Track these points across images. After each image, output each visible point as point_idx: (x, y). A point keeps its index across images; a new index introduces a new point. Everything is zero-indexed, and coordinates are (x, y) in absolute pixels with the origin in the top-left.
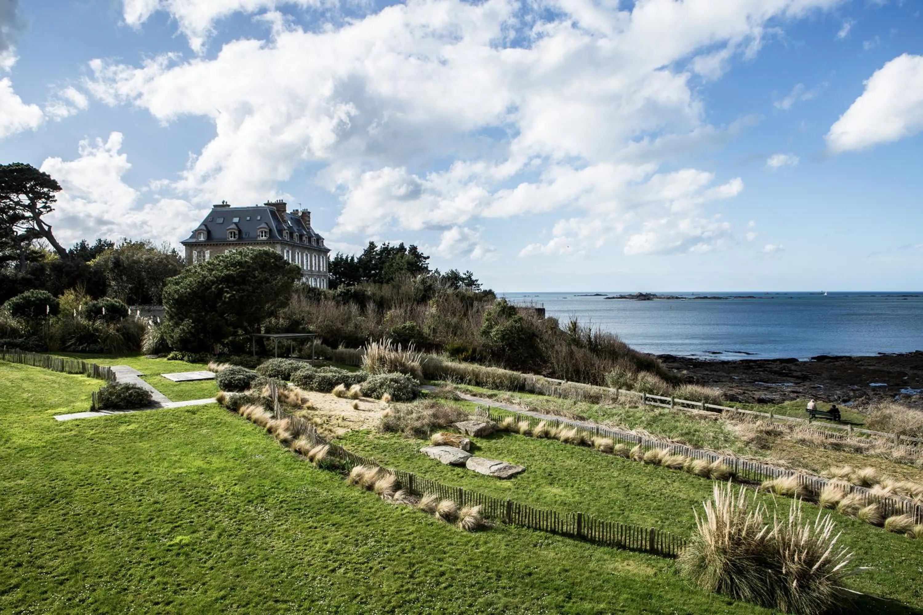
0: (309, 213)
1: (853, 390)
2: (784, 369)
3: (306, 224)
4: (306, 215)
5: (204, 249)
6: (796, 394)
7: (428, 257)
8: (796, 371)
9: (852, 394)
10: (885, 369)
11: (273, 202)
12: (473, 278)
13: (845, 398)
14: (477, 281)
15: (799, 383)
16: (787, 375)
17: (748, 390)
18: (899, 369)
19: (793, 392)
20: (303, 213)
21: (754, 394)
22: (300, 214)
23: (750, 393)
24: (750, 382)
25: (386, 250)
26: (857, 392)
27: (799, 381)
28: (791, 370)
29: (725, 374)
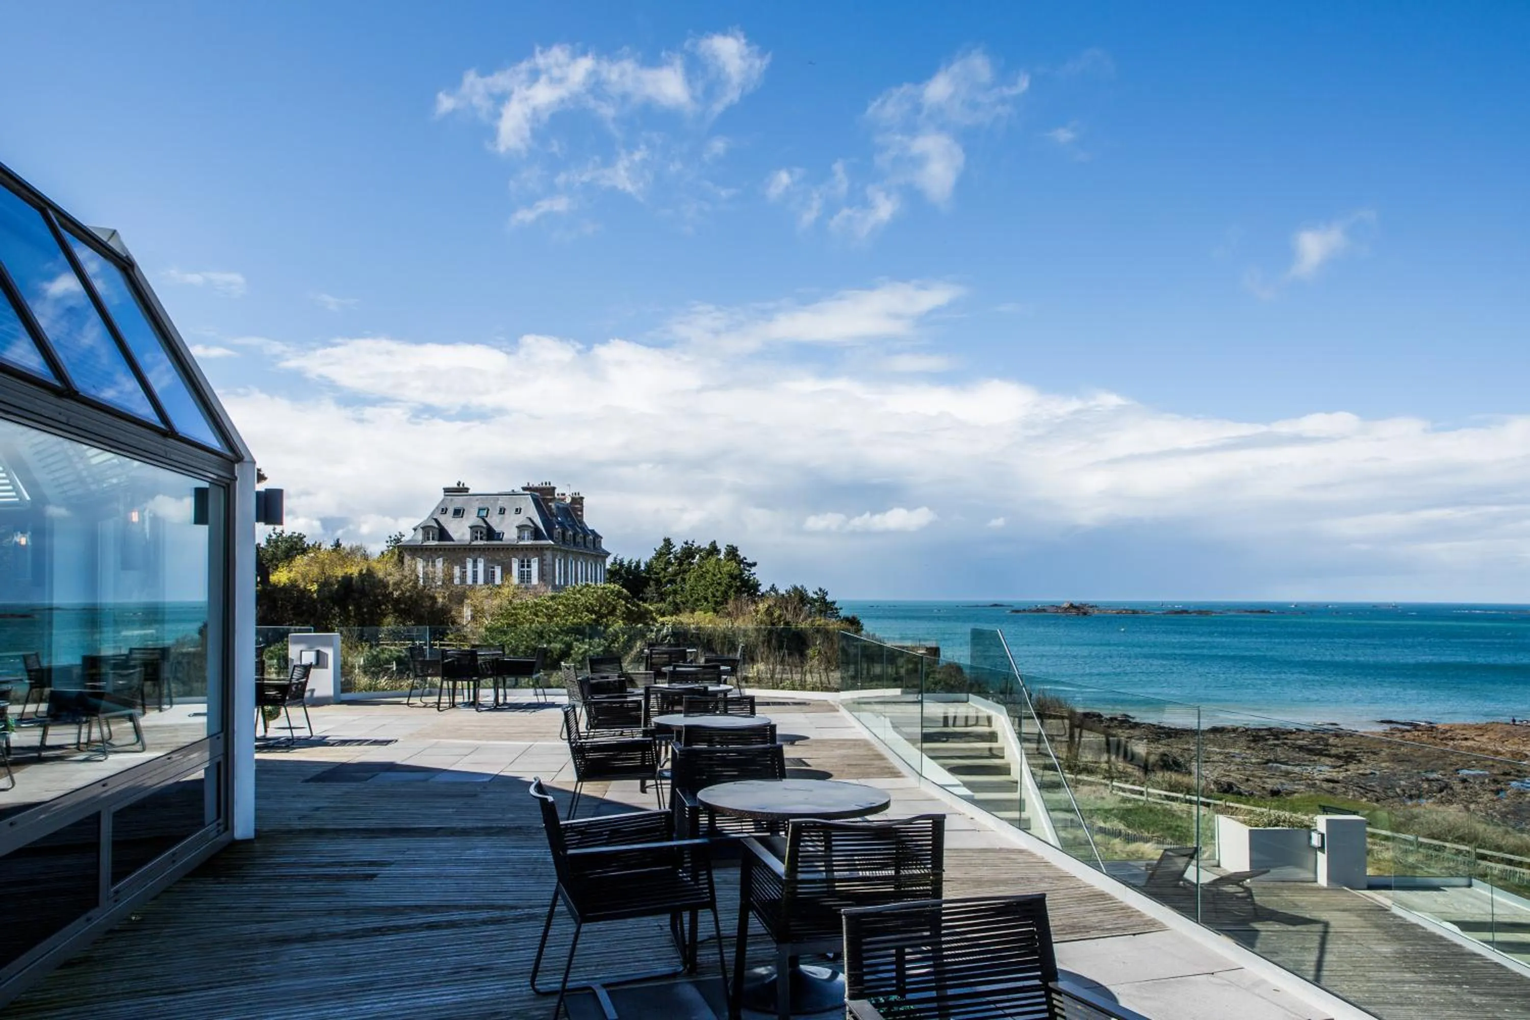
0: (582, 498)
1: (1427, 780)
2: (1318, 743)
3: (577, 515)
4: (578, 501)
5: (434, 556)
6: (1331, 785)
7: (755, 564)
8: (1335, 746)
9: (1425, 786)
10: (1491, 747)
11: (536, 485)
12: (829, 598)
13: (1413, 792)
14: (834, 603)
15: (1340, 766)
16: (1320, 753)
17: (1253, 776)
18: (1514, 748)
19: (1328, 781)
20: (573, 499)
21: (1264, 782)
22: (568, 500)
23: (1257, 780)
24: (1259, 764)
25: (689, 552)
26: (1434, 783)
27: (1341, 763)
28: (1327, 745)
29: (1218, 750)
